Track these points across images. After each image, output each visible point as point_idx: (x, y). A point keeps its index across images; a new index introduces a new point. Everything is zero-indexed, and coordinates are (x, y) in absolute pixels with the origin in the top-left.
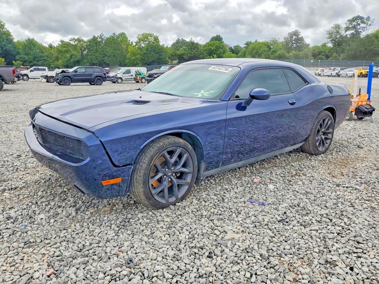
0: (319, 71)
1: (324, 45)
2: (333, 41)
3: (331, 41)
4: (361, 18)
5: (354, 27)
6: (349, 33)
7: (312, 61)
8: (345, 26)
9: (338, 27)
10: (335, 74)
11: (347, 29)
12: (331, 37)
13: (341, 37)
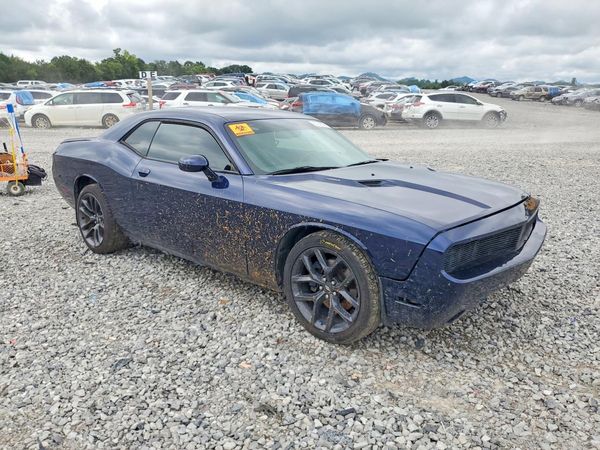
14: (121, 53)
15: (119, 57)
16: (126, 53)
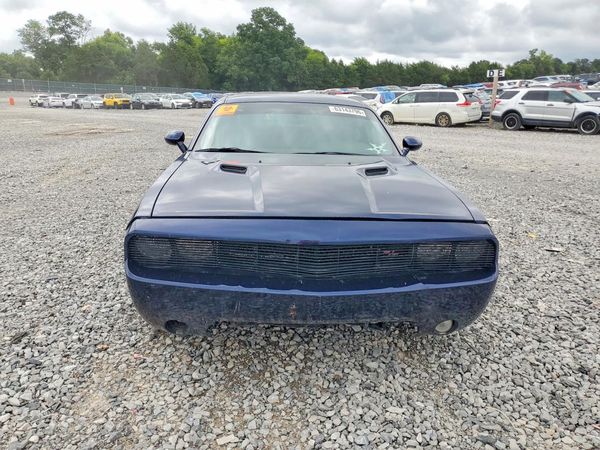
0: (37, 99)
1: (18, 54)
2: (33, 47)
3: (30, 47)
4: (71, 17)
5: (62, 30)
6: (57, 37)
7: (9, 81)
8: (47, 26)
9: (34, 25)
10: (70, 104)
11: (52, 31)
12: (28, 41)
13: (45, 42)
14: (537, 54)
15: (533, 58)
16: (543, 53)
